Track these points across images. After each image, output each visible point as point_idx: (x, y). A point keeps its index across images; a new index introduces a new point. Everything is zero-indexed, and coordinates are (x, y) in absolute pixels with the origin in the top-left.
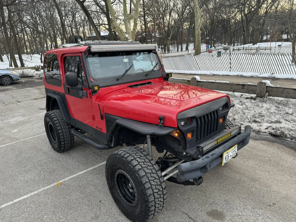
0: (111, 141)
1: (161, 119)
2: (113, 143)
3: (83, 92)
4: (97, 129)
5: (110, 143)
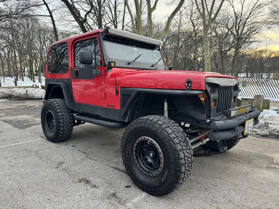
0: (126, 116)
1: (188, 82)
2: (128, 117)
3: (96, 71)
4: (109, 107)
5: (124, 118)
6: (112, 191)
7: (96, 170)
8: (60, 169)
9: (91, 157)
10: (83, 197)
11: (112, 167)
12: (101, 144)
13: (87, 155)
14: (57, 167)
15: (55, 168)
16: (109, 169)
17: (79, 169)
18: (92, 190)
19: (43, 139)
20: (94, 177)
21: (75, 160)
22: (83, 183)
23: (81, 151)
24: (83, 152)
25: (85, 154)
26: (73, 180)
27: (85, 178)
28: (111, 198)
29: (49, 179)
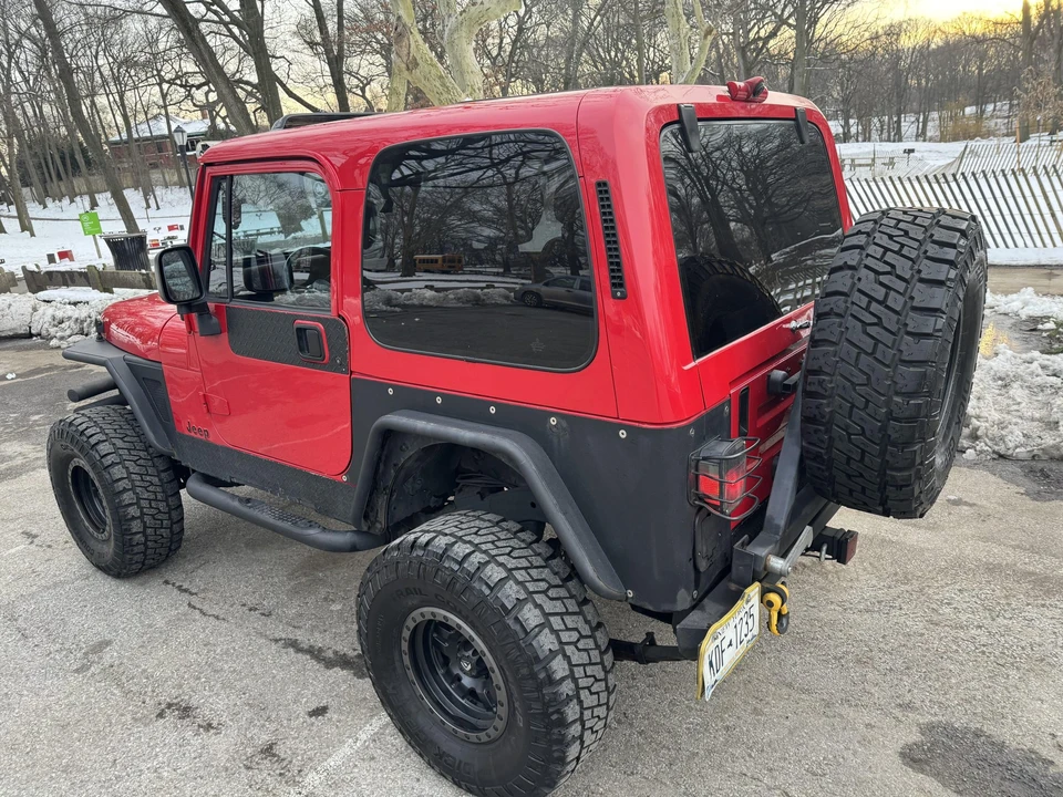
6: (265, 738)
7: (220, 661)
8: (93, 675)
9: (205, 608)
10: (165, 774)
11: (276, 641)
12: (247, 545)
13: (195, 600)
14: (83, 665)
15: (77, 671)
16: (264, 651)
17: (160, 664)
18: (196, 742)
19: (33, 547)
20: (211, 690)
21: (150, 626)
22: (171, 717)
23: (173, 584)
24: (180, 588)
25: (186, 596)
26: (136, 713)
27: (179, 699)
28: (257, 763)
29: (53, 719)
